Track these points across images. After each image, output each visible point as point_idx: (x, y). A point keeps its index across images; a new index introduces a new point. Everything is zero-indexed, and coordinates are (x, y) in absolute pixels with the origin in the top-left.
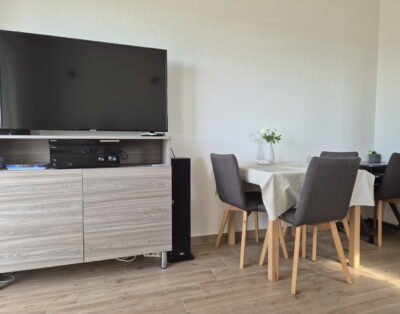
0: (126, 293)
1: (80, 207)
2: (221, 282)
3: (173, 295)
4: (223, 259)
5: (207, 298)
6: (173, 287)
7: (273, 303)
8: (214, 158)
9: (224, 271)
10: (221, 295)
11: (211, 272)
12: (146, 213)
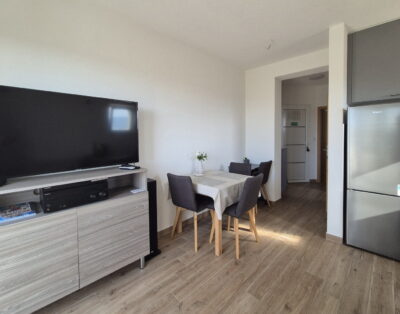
0: (124, 303)
1: (76, 242)
2: (189, 267)
3: (162, 291)
4: (181, 247)
5: (188, 284)
6: (159, 284)
7: (228, 273)
8: (170, 176)
9: (187, 257)
10: (194, 278)
11: (178, 261)
12: (131, 231)
